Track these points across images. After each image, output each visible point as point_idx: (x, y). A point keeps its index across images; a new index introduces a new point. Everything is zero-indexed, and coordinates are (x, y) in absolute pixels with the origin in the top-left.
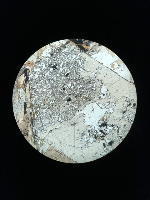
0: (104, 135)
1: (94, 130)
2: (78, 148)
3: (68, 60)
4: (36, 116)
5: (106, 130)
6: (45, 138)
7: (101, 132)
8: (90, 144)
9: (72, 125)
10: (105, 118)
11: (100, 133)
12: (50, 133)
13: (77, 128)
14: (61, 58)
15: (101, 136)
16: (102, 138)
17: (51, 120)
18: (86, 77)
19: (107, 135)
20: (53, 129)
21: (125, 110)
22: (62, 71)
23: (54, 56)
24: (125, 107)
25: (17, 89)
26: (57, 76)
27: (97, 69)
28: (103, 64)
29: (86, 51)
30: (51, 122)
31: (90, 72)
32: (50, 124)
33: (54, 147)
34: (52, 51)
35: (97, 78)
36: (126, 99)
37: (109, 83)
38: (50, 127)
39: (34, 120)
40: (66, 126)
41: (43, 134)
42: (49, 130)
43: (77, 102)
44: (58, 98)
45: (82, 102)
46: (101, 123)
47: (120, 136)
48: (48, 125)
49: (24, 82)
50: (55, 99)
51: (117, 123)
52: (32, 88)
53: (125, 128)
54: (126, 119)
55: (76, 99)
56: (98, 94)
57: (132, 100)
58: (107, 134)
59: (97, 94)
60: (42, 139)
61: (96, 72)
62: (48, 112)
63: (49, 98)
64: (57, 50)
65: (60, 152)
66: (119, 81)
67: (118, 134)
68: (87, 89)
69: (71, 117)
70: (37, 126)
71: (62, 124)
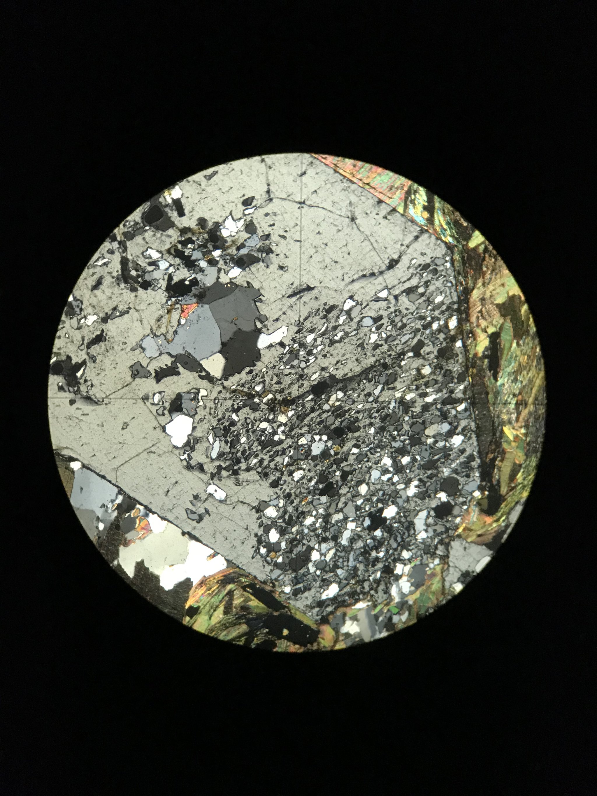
0: (180, 246)
1: (219, 270)
2: (284, 196)
3: (323, 551)
4: (453, 323)
5: (171, 269)
6: (417, 238)
7: (193, 258)
8: (237, 214)
9: (309, 289)
10: (175, 315)
11: (196, 255)
12: (395, 257)
13: (288, 277)
14: (351, 559)
15: (193, 242)
16: (189, 235)
17: (392, 310)
18: (251, 478)
19: (168, 246)
20: (381, 273)
21: (95, 350)
22: (346, 504)
23: (380, 565)
24: (93, 359)
25: (526, 435)
26: (367, 484)
27: (207, 511)
28: (183, 534)
29: (252, 586)
30: (393, 301)
31: (234, 499)
32: (397, 292)
33: (380, 202)
34: (387, 588)
35: (206, 478)
36: (91, 393)
37: (159, 455)
38: (396, 282)
39: (459, 311)
40: (332, 285)
41: (423, 254)
42: (400, 271)
43: (287, 381)
44: (362, 397)
45: (267, 379)
46: (191, 294)
47: (115, 245)
48: (403, 289)
49: (502, 460)
50: (377, 392)
51: (128, 296)
52: (470, 438)
53: (96, 277)
54: (90, 310)
55: (290, 394)
56: (201, 413)
57: (66, 388)
58: (169, 251)
59: (208, 410)
60: (426, 236)
61: (210, 499)
62: (403, 341)
63: (398, 395)
64: (367, 589)
65: (354, 180)
66: (117, 463)
67: (125, 250)
68: (248, 431)
69: (310, 319)
70: (449, 284)
71: (350, 294)
